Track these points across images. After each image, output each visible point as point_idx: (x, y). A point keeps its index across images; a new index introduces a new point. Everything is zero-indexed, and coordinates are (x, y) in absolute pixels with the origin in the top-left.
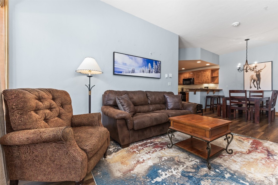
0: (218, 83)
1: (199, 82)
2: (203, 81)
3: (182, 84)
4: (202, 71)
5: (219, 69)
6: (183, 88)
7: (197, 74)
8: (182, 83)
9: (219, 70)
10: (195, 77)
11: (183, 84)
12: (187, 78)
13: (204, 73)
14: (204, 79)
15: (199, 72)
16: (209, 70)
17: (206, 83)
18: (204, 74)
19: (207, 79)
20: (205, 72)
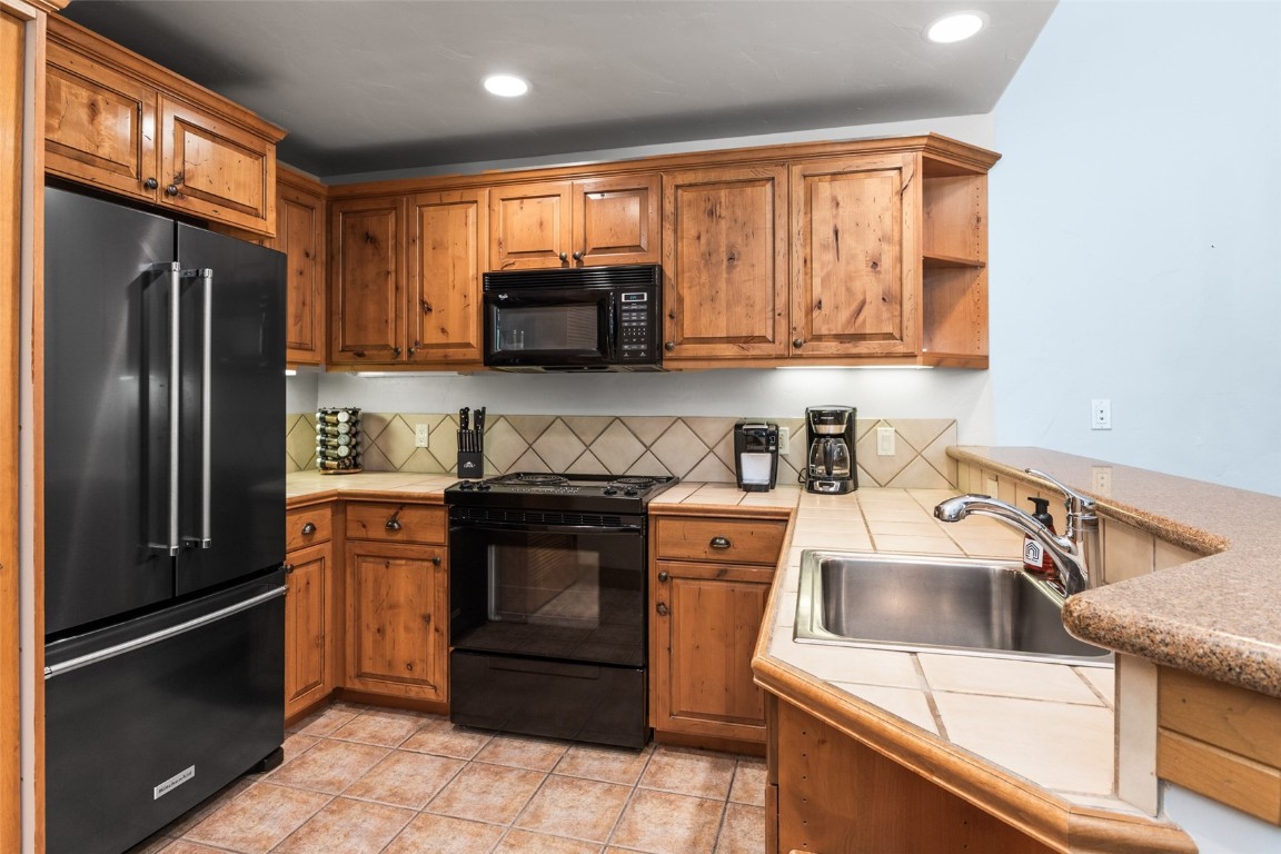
0: (978, 364)
1: (750, 339)
2: (798, 317)
3: (475, 353)
4: (797, 170)
5: (996, 157)
6: (480, 415)
7: (711, 213)
8: (473, 335)
9: (992, 173)
10: (681, 258)
11: (494, 360)
12: (554, 264)
13: (825, 189)
14: (826, 280)
15: (751, 182)
16: (896, 159)
17: (863, 347)
18: (822, 212)
19: (869, 286)
20: (841, 188)
